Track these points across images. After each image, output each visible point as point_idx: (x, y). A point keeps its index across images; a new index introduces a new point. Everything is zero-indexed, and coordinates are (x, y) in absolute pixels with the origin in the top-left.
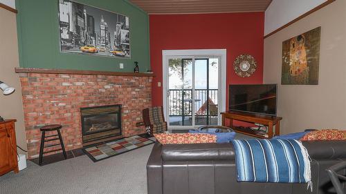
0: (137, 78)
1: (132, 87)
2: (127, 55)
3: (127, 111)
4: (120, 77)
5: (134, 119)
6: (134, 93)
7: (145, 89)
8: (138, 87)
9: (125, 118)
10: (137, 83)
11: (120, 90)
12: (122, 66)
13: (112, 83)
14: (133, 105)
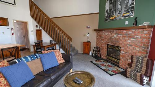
0: (134, 30)
1: (129, 37)
2: (132, 14)
3: (123, 52)
4: (122, 31)
5: (127, 59)
6: (130, 41)
7: (139, 40)
8: (133, 37)
9: (122, 56)
10: (133, 35)
11: (121, 38)
12: (127, 23)
13: (117, 34)
14: (128, 49)
